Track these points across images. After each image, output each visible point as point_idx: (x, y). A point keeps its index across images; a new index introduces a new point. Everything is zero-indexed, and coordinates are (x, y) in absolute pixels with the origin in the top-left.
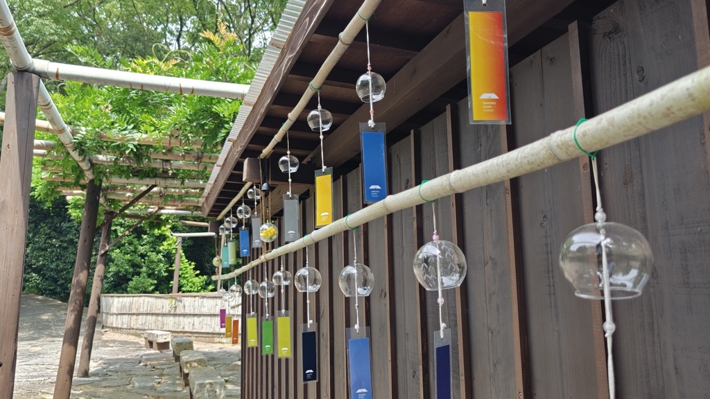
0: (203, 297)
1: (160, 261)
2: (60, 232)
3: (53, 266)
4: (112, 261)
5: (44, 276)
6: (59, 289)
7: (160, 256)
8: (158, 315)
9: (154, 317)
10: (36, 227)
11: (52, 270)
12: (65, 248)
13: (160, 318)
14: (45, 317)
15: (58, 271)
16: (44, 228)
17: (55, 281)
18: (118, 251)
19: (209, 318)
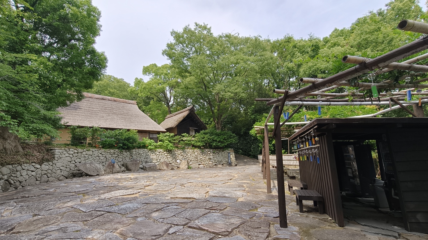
0: (285, 155)
1: (271, 146)
2: (246, 140)
3: (245, 148)
4: (260, 146)
5: (243, 150)
6: (247, 154)
7: (271, 145)
8: (273, 160)
9: (272, 161)
10: (240, 138)
11: (244, 149)
12: (247, 144)
13: (274, 161)
14: (245, 160)
15: (246, 149)
16: (242, 139)
17: (245, 152)
18: (260, 144)
19: (287, 161)
